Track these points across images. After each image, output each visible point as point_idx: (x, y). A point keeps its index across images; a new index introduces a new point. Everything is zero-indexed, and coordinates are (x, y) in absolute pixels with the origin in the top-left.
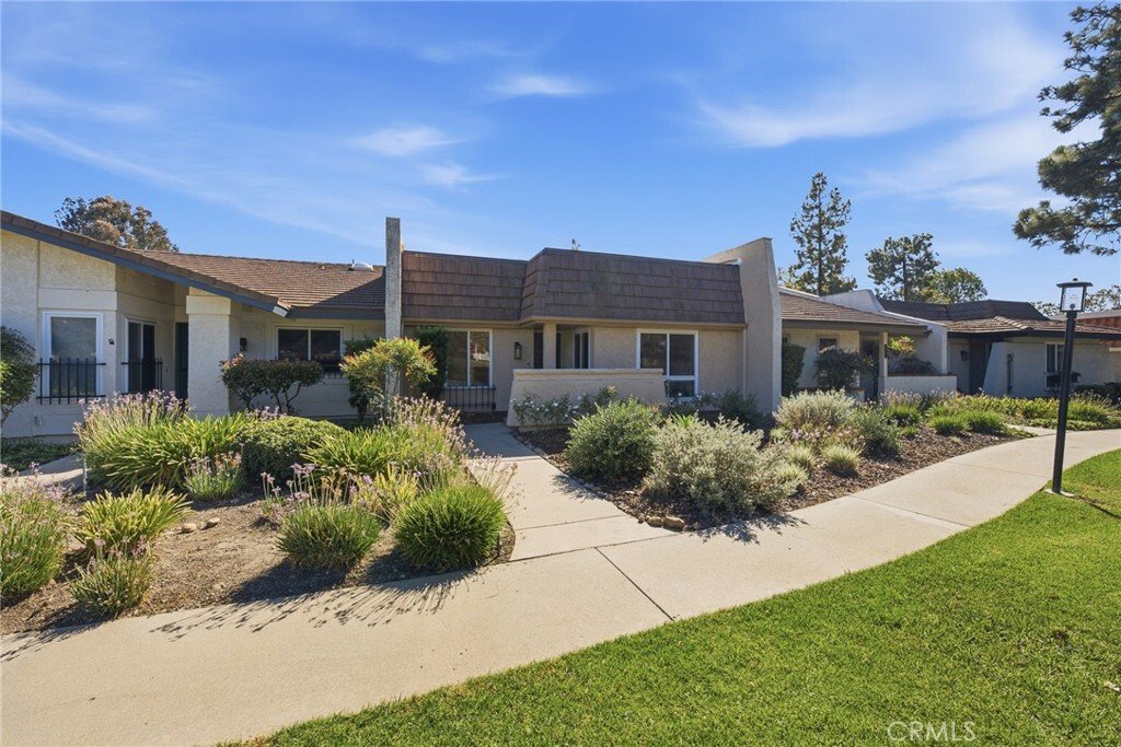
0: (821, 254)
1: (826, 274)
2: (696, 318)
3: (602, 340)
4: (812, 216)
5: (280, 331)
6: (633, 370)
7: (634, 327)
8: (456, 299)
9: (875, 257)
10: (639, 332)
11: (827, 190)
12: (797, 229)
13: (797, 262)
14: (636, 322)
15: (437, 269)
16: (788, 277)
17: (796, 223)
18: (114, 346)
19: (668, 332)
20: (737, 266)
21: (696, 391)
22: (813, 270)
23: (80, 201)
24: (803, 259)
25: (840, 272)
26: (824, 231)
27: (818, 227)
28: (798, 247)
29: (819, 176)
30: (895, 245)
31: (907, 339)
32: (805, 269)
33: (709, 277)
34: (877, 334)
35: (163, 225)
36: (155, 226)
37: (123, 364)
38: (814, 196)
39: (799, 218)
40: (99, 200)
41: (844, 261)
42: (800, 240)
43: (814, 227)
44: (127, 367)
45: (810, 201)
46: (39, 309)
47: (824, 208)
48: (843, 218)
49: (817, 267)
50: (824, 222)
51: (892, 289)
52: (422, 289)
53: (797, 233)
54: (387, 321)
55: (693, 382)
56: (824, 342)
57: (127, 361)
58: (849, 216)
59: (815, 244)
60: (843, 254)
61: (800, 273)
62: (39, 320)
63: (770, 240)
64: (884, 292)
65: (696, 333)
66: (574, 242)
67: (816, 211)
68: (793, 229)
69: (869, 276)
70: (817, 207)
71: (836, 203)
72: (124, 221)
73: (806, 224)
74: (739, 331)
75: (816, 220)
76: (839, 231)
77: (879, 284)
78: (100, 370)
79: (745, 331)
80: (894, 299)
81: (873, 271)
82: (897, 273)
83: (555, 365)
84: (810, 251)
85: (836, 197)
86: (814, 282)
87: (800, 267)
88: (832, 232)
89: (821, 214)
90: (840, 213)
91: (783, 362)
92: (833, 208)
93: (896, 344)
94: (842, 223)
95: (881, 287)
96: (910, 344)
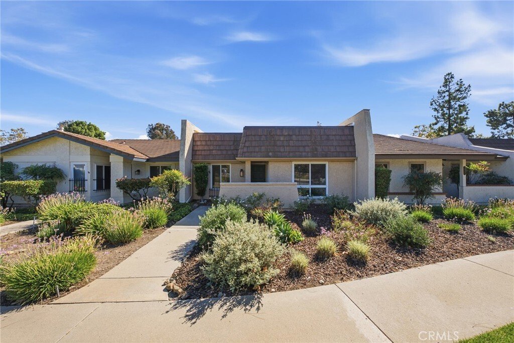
0: (450, 116)
1: (454, 126)
2: (325, 155)
3: (274, 168)
4: (444, 96)
5: (151, 167)
6: (291, 183)
7: (291, 161)
8: (214, 151)
9: (491, 114)
10: (294, 163)
11: (455, 81)
12: (434, 104)
13: (435, 121)
14: (292, 158)
15: (207, 140)
16: (430, 130)
17: (434, 101)
18: (90, 174)
19: (310, 163)
20: (353, 126)
21: (327, 193)
22: (445, 125)
23: (152, 125)
24: (438, 120)
25: (463, 124)
26: (453, 103)
27: (449, 102)
28: (435, 113)
29: (449, 74)
30: (507, 106)
31: (485, 163)
32: (439, 125)
33: (334, 134)
34: (459, 160)
35: (173, 130)
36: (171, 130)
37: (94, 180)
38: (445, 86)
39: (436, 98)
40: (157, 124)
41: (466, 118)
42: (435, 109)
43: (446, 102)
44: (96, 181)
45: (443, 89)
46: (70, 162)
47: (452, 91)
48: (465, 95)
49: (448, 123)
50: (452, 98)
51: (505, 132)
52: (200, 148)
53: (435, 106)
54: (180, 162)
55: (325, 188)
56: (414, 166)
57: (96, 178)
58: (469, 93)
59: (446, 111)
60: (467, 114)
61: (436, 127)
62: (70, 165)
63: (369, 110)
64: (498, 134)
65: (327, 163)
66: (318, 122)
67: (447, 93)
68: (432, 104)
69: (488, 125)
70: (447, 91)
71: (461, 87)
72: (163, 130)
73: (440, 101)
74: (353, 161)
75: (447, 98)
76: (461, 102)
77: (495, 129)
78: (86, 182)
79: (356, 161)
80: (506, 138)
81: (489, 122)
82: (508, 122)
83: (250, 180)
84: (443, 115)
85: (461, 84)
86: (446, 131)
87: (436, 124)
88: (458, 103)
89: (449, 95)
90: (463, 92)
91: (376, 179)
92: (458, 90)
93: (473, 166)
94: (465, 98)
95: (496, 131)
96: (486, 166)
